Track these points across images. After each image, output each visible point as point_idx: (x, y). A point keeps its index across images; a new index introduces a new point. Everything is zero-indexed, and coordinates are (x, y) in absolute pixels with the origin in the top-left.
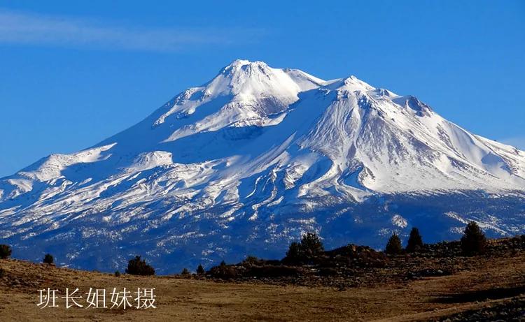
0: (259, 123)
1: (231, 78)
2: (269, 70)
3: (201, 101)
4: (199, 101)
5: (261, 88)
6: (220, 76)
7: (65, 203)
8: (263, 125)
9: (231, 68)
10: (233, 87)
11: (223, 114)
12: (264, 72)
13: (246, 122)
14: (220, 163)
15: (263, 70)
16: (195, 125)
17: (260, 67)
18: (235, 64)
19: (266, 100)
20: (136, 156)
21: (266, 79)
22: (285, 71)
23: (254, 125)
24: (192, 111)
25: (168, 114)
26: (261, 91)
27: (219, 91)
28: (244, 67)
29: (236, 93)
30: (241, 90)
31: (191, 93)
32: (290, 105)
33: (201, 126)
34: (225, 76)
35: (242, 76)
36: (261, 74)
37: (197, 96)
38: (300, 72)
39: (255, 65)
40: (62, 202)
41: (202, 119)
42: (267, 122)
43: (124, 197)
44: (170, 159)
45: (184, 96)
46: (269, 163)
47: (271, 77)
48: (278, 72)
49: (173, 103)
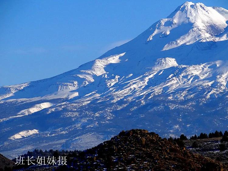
0: (214, 40)
1: (186, 12)
2: (206, 7)
3: (172, 27)
4: (170, 27)
5: (206, 19)
6: (179, 12)
7: (131, 89)
8: (216, 41)
9: (185, 7)
10: (189, 18)
11: (191, 35)
12: (204, 9)
13: (207, 39)
14: (211, 65)
15: (203, 8)
16: (176, 42)
17: (201, 6)
18: (186, 4)
19: (210, 26)
20: (155, 61)
21: (206, 13)
22: (214, 8)
23: (212, 41)
24: (168, 33)
25: (154, 34)
26: (206, 21)
27: (182, 20)
28: (192, 6)
29: (193, 22)
30: (195, 20)
31: (164, 22)
32: (224, 29)
33: (180, 42)
34: (182, 12)
35: (193, 11)
36: (203, 10)
37: (169, 24)
38: (223, 9)
39: (198, 4)
40: (129, 88)
41: (179, 38)
42: (217, 39)
43: (168, 85)
44: (176, 62)
45: (160, 24)
47: (208, 12)
48: (210, 9)
49: (153, 27)
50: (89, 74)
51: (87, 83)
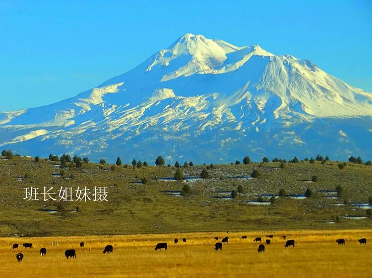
0: (212, 73)
1: (186, 44)
2: (206, 40)
3: (171, 58)
4: (169, 58)
5: (205, 51)
6: (178, 43)
7: (127, 119)
8: (214, 74)
9: (185, 39)
10: (188, 50)
11: (189, 67)
12: (204, 42)
13: (205, 71)
14: (208, 97)
15: (203, 40)
16: (175, 73)
17: (201, 38)
18: (186, 36)
19: (209, 58)
20: (153, 91)
21: (206, 46)
22: (214, 40)
23: (210, 74)
24: (167, 64)
25: (153, 65)
26: (205, 53)
27: (181, 52)
28: (192, 38)
29: (192, 54)
30: (195, 52)
31: (164, 53)
32: (224, 62)
33: (179, 74)
34: (182, 43)
35: (193, 43)
37: (168, 55)
38: (223, 41)
39: (198, 37)
40: (125, 118)
41: (178, 69)
42: (216, 72)
43: (163, 116)
44: (173, 93)
45: (160, 55)
46: (241, 98)
47: (208, 44)
48: (210, 41)
49: (153, 58)
50: (86, 103)
51: (84, 112)
